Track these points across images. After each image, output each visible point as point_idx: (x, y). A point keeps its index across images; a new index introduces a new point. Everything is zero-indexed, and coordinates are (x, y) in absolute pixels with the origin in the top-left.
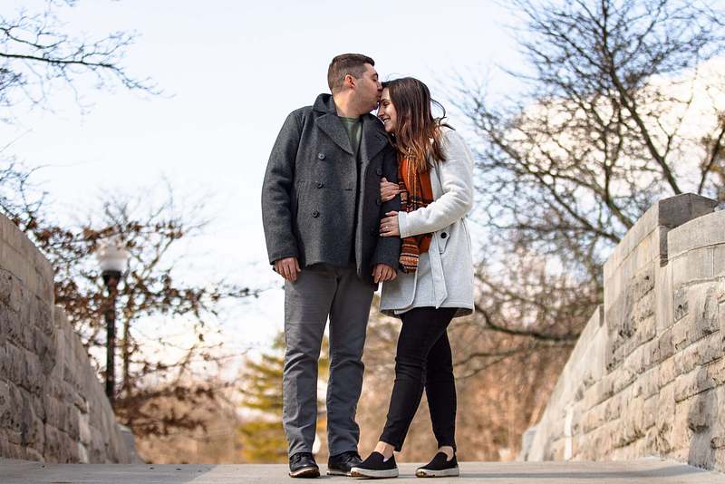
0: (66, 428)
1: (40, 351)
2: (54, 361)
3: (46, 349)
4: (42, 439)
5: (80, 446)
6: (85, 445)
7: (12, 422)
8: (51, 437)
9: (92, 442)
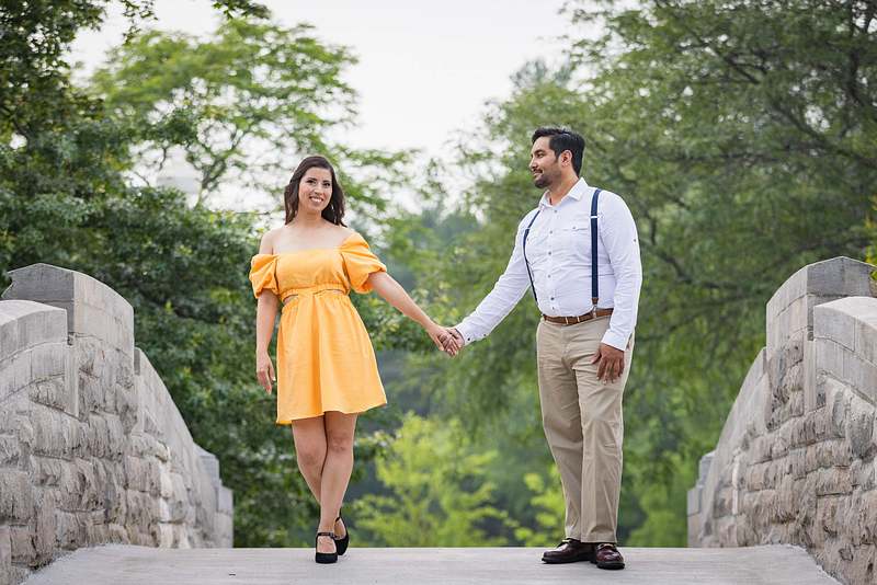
0: (147, 489)
1: (120, 409)
2: (136, 418)
3: (128, 407)
4: (125, 509)
5: (161, 501)
6: (166, 499)
7: (97, 503)
8: (133, 505)
9: (174, 495)
